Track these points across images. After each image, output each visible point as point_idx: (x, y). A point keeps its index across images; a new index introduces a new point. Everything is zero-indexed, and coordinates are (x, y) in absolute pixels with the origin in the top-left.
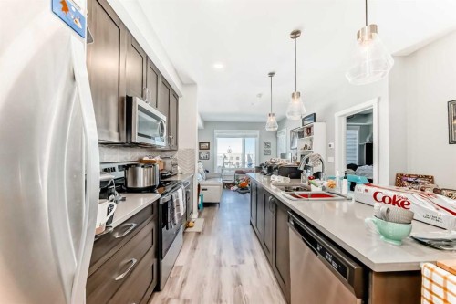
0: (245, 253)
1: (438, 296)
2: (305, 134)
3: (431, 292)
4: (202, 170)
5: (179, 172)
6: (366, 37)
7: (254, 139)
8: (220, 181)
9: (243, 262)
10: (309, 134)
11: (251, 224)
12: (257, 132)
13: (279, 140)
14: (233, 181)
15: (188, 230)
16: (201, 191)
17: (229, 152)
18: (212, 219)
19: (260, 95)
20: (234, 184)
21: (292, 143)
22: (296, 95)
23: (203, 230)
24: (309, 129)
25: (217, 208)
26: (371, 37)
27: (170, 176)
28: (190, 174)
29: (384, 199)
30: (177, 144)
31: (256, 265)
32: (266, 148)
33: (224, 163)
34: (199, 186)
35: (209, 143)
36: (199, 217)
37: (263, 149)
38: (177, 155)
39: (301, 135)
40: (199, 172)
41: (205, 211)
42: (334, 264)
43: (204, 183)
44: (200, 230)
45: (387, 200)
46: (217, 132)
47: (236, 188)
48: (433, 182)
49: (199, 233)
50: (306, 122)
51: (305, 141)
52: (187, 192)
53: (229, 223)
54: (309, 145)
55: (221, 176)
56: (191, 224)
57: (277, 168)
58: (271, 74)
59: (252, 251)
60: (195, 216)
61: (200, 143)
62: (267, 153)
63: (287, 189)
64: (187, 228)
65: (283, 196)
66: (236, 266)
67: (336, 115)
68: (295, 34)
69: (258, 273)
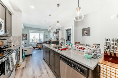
0: (43, 70)
1: (105, 72)
2: (57, 33)
3: (103, 71)
4: (24, 44)
5: (13, 45)
6: (78, 10)
7: (43, 34)
8: (31, 47)
9: (43, 73)
10: (58, 33)
11: (44, 59)
12: (44, 32)
13: (50, 35)
14: (36, 46)
15: (18, 68)
16: (24, 52)
17: (35, 37)
18: (29, 61)
19: (46, 21)
20: (36, 47)
21: (53, 35)
22: (58, 22)
23: (25, 66)
24: (58, 32)
25: (31, 56)
26: (79, 10)
27: (7, 48)
28: (18, 46)
29: (79, 48)
30: (11, 34)
31: (47, 72)
32: (46, 36)
33: (33, 41)
34: (23, 50)
35: (27, 34)
36: (23, 61)
37: (45, 37)
38: (11, 38)
39: (56, 33)
40: (23, 45)
41: (26, 59)
42: (79, 69)
43: (25, 48)
44: (24, 66)
45: (80, 48)
46: (30, 31)
47: (37, 48)
48: (80, 43)
49: (24, 68)
50: (57, 30)
51: (57, 35)
52: (17, 53)
53: (36, 60)
54: (58, 36)
55: (32, 45)
56: (19, 65)
57: (52, 42)
58: (50, 15)
59: (45, 68)
60: (21, 61)
61: (23, 34)
62: (46, 38)
63: (56, 48)
64: (17, 67)
65: (57, 50)
66: (41, 76)
67: (64, 29)
68: (58, 5)
69: (48, 75)
